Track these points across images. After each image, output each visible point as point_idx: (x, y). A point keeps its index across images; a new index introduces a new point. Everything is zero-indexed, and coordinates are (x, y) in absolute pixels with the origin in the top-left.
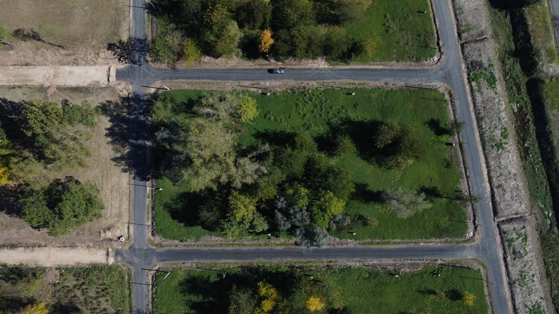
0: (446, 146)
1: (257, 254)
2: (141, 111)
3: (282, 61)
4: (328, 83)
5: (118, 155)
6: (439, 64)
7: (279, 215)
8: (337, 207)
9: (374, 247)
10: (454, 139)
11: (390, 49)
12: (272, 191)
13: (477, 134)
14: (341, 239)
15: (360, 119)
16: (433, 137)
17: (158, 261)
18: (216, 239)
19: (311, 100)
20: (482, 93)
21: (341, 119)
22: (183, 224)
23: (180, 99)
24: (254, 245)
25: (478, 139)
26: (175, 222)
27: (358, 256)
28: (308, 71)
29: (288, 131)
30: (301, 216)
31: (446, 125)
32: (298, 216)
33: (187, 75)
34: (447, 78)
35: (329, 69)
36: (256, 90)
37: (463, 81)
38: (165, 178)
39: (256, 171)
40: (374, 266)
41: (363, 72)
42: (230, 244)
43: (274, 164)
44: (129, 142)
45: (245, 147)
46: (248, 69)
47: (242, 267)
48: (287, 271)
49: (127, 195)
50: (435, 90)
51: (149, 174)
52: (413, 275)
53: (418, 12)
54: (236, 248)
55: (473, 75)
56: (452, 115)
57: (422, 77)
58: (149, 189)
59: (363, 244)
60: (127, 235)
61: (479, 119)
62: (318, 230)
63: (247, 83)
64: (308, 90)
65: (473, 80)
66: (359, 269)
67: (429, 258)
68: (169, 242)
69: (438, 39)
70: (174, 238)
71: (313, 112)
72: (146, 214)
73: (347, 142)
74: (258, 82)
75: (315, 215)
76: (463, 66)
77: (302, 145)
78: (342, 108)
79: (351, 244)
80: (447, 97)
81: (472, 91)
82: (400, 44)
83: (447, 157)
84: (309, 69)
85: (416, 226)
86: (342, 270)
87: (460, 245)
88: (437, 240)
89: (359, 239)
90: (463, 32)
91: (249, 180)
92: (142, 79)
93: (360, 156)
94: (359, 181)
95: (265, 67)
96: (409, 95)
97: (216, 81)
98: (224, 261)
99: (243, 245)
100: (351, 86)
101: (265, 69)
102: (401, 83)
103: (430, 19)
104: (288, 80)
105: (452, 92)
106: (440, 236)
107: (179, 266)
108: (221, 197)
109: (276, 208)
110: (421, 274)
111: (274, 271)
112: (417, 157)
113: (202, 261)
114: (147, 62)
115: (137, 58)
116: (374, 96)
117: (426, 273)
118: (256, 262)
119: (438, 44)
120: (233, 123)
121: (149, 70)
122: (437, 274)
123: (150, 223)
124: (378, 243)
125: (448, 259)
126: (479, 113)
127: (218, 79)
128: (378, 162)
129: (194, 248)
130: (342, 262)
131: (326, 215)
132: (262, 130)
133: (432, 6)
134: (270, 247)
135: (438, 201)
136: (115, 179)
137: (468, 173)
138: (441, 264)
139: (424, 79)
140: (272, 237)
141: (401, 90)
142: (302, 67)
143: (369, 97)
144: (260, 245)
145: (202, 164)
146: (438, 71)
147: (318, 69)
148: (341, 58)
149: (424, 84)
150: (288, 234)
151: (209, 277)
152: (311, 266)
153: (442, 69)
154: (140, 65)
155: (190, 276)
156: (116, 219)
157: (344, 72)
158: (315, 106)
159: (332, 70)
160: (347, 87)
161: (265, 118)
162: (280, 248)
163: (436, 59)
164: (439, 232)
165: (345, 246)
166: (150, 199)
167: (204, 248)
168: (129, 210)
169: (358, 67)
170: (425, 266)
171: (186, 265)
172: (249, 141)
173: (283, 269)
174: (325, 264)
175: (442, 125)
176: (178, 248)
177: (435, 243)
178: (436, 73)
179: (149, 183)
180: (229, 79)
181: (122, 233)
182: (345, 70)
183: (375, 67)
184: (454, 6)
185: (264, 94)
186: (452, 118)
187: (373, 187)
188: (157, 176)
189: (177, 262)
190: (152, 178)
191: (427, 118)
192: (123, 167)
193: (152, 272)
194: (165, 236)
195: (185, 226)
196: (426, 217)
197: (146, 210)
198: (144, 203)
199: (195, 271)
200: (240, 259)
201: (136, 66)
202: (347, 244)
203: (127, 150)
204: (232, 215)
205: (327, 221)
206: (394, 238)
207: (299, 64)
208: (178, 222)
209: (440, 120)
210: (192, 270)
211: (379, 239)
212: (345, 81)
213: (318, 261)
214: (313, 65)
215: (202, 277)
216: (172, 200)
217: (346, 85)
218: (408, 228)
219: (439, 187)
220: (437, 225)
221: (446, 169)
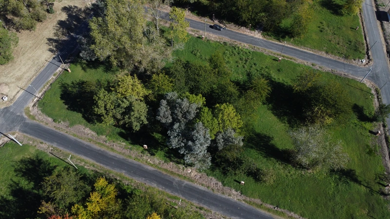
0: (369, 134)
4: (259, 49)
5: (55, 38)
6: (367, 66)
9: (262, 211)
10: (377, 127)
11: (321, 43)
14: (224, 185)
15: (281, 81)
16: (356, 120)
17: (20, 130)
18: (89, 132)
19: (238, 54)
22: (67, 106)
24: (123, 154)
26: (61, 102)
27: (239, 215)
28: (241, 36)
34: (374, 78)
35: (263, 40)
36: (194, 34)
38: (79, 66)
42: (99, 143)
44: (69, 34)
46: (194, 21)
47: (96, 172)
49: (39, 67)
50: (362, 84)
53: (351, 28)
54: (103, 149)
57: (350, 70)
58: (60, 69)
59: (250, 203)
60: (12, 97)
64: (238, 47)
68: (43, 117)
69: (368, 49)
70: (49, 115)
71: (237, 62)
72: (42, 86)
74: (198, 30)
78: (266, 67)
79: (234, 196)
80: (373, 92)
82: (332, 42)
83: (370, 144)
84: (246, 35)
89: (246, 195)
93: (271, 110)
95: (208, 23)
96: (334, 78)
98: (83, 157)
99: (112, 149)
101: (208, 25)
102: (327, 68)
103: (361, 35)
104: (224, 36)
105: (379, 90)
107: (35, 143)
111: (129, 191)
113: (61, 148)
116: (299, 69)
118: (115, 172)
119: (368, 54)
123: (40, 95)
124: (269, 210)
128: (289, 122)
129: (62, 132)
133: (364, 29)
134: (139, 163)
136: (39, 52)
139: (351, 72)
140: (146, 153)
141: (327, 73)
142: (240, 32)
143: (295, 68)
144: (130, 157)
146: (366, 70)
147: (252, 37)
148: (275, 36)
149: (351, 76)
150: (165, 156)
153: (370, 70)
155: (37, 157)
156: (13, 80)
158: (241, 59)
159: (265, 41)
161: (192, 53)
162: (150, 168)
163: (364, 61)
165: (226, 196)
166: (54, 77)
168: (31, 79)
171: (42, 145)
174: (194, 209)
175: (367, 113)
176: (47, 127)
178: (363, 71)
179: (63, 65)
181: (10, 93)
182: (277, 44)
184: (384, 34)
185: (199, 38)
187: (279, 143)
188: (73, 63)
189: (36, 138)
192: (51, 47)
193: (6, 139)
194: (43, 110)
195: (67, 109)
196: (338, 199)
197: (45, 84)
198: (48, 77)
199: (47, 155)
200: (101, 163)
202: (230, 195)
203: (65, 38)
206: (291, 210)
207: (237, 30)
208: (64, 103)
209: (365, 108)
210: (45, 153)
211: (272, 204)
212: (275, 51)
213: (187, 201)
214: (250, 34)
215: (49, 164)
216: (73, 83)
217: (275, 54)
218: (312, 205)
219: (358, 172)
220: (352, 215)
221: (367, 155)
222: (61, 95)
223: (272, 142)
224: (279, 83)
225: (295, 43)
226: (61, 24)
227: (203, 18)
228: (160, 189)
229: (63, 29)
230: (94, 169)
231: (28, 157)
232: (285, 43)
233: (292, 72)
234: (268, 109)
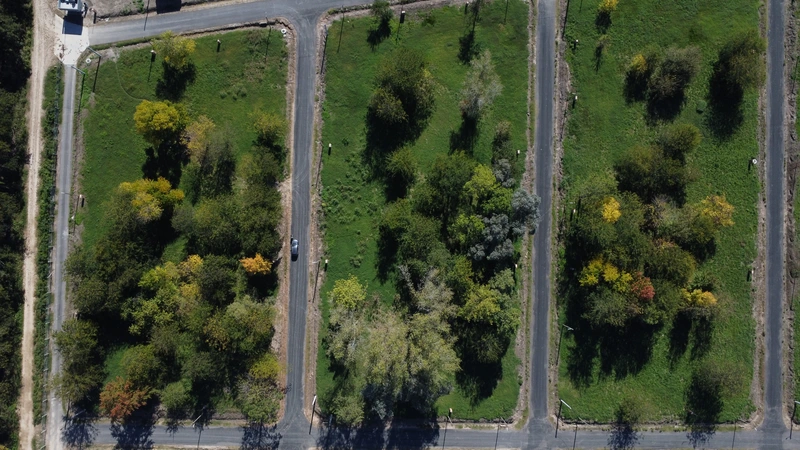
0: (405, 23)
1: (541, 284)
2: (343, 435)
3: (281, 241)
4: (314, 179)
6: (291, 26)
7: (495, 254)
8: (485, 176)
9: (536, 126)
11: (270, 93)
12: (461, 263)
14: (525, 170)
15: (364, 138)
16: (392, 39)
17: (546, 416)
18: (519, 337)
19: (337, 204)
21: (363, 163)
22: (498, 382)
23: (330, 383)
24: (528, 287)
26: (495, 392)
27: (547, 148)
28: (297, 207)
29: (377, 236)
30: (497, 226)
31: (376, 22)
32: (497, 229)
33: (296, 373)
34: (311, 16)
35: (294, 177)
36: (320, 279)
38: (436, 404)
39: (437, 284)
40: (562, 127)
41: (300, 130)
42: (527, 319)
43: (424, 259)
45: (398, 295)
46: (291, 288)
47: (558, 304)
48: (565, 244)
50: (328, 32)
51: (429, 426)
52: (575, 75)
53: (218, 50)
54: (532, 311)
56: (363, 11)
57: (308, 50)
58: (450, 427)
59: (532, 140)
62: (516, 204)
63: (310, 290)
64: (323, 207)
66: (565, 148)
67: (554, 53)
68: (521, 401)
70: (517, 394)
71: (352, 201)
72: (483, 431)
73: (396, 158)
74: (308, 275)
75: (497, 207)
77: (400, 220)
78: (348, 161)
79: (531, 157)
80: (337, 18)
82: (262, 78)
83: (419, 22)
84: (293, 204)
85: (511, 70)
86: (566, 171)
87: (538, 11)
88: (530, 40)
89: (525, 146)
91: (448, 294)
92: (300, 434)
93: (413, 140)
94: (447, 142)
95: (289, 265)
96: (333, 70)
97: (306, 332)
98: (548, 327)
99: (528, 301)
100: (319, 148)
101: (292, 265)
102: (317, 80)
103: (227, 35)
104: (308, 234)
105: (330, 10)
106: (525, 37)
107: (553, 387)
108: (464, 329)
109: (484, 258)
110: (575, 64)
111: (565, 262)
112: (422, 65)
113: (548, 357)
114: (275, 427)
115: (270, 441)
116: (333, 117)
117: (573, 59)
118: (552, 286)
119: (264, 25)
120: (364, 310)
121: (287, 424)
122: (575, 43)
123: (495, 426)
124: (532, 121)
125: (556, 28)
127: (304, 330)
128: (424, 117)
129: (530, 367)
130: (555, 170)
131: (496, 193)
132: (375, 272)
133: (211, 31)
134: (532, 265)
135: (478, 38)
138: (562, 37)
139: (312, 48)
140: (519, 263)
141: (326, 80)
142: (290, 214)
143: (335, 124)
144: (529, 279)
145: (426, 357)
146: (301, 27)
147: (294, 193)
148: (280, 161)
149: (319, 47)
150: (516, 241)
151: (569, 348)
152: (559, 211)
153: (299, 22)
154: (281, 437)
155: (567, 374)
157: (299, 157)
158: (345, 198)
159: (296, 173)
160: (319, 153)
161: (359, 267)
162: (534, 252)
163: (285, 30)
164: (519, 38)
165: (534, 165)
166: (464, 425)
167: (531, 353)
169: (292, 138)
170: (564, 59)
171: (552, 378)
172: (390, 290)
173: (562, 248)
174: (557, 192)
175: (376, 27)
176: (530, 389)
177: (534, 44)
178: (304, 31)
179: (442, 427)
180: (304, 315)
182: (296, 155)
183: (293, 114)
185: (326, 267)
186: (366, 11)
187: (456, 124)
188: (434, 416)
189: (548, 391)
190: (436, 422)
191: (365, 47)
193: (560, 423)
194: (513, 405)
195: (501, 379)
196: (499, 55)
197: (478, 430)
198: (467, 432)
199: (561, 366)
200: (547, 306)
201: (281, 442)
202: (532, 162)
204: (492, 316)
205: (504, 190)
206: (526, 99)
207: (286, 218)
208: (495, 388)
209: (368, 29)
210: (559, 370)
211: (526, 119)
212: (311, 155)
213: (552, 202)
214: (287, 198)
215: (568, 357)
216: (466, 396)
217: (316, 154)
218: (514, 79)
219: (460, 35)
220: (511, 40)
221: (435, 25)
222: (486, 397)
223: (457, 131)
224: (367, 140)
225: (287, 131)
227: (281, 276)
228: (550, 232)
230: (555, 309)
232: (289, 144)
234: (414, 145)
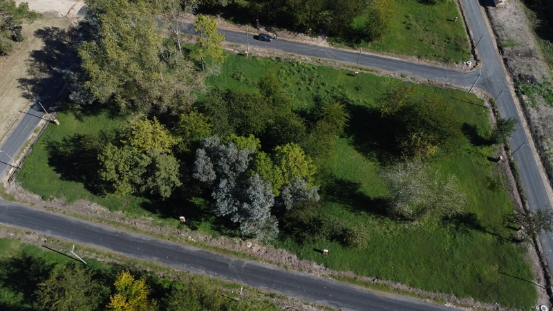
0: (488, 162)
4: (326, 62)
5: (30, 77)
6: (475, 70)
9: (358, 287)
10: (497, 151)
11: (410, 45)
13: (537, 157)
14: (301, 259)
15: (361, 103)
16: (469, 146)
18: (98, 208)
19: (299, 71)
20: (538, 109)
22: (59, 175)
24: (151, 233)
25: (539, 163)
26: (50, 170)
27: (326, 297)
28: (300, 46)
31: (487, 134)
34: (486, 84)
35: (330, 49)
36: (232, 50)
37: (508, 92)
38: (70, 114)
42: (114, 223)
44: (51, 69)
46: (230, 31)
47: (115, 264)
49: (11, 122)
50: (471, 95)
51: (53, 106)
53: (447, 20)
54: (121, 230)
55: (523, 88)
57: (452, 77)
58: (42, 122)
59: (339, 278)
61: (537, 139)
63: (224, 43)
64: (297, 62)
65: (523, 93)
68: (26, 195)
69: (473, 47)
70: (35, 191)
71: (298, 84)
72: (19, 150)
74: (238, 44)
76: (508, 78)
78: (339, 87)
79: (317, 272)
80: (487, 104)
81: (523, 104)
82: (424, 42)
83: (491, 175)
84: (305, 44)
88: (479, 304)
89: (333, 268)
90: (505, 46)
93: (353, 145)
95: (251, 33)
96: (433, 91)
98: (93, 246)
99: (135, 228)
101: (251, 35)
102: (422, 79)
103: (462, 28)
104: (275, 49)
105: (495, 101)
106: (483, 298)
107: (19, 235)
111: (166, 285)
113: (58, 237)
116: (385, 83)
119: (473, 53)
123: (17, 163)
124: (366, 284)
126: (536, 131)
128: (380, 159)
129: (57, 214)
132: (224, 89)
133: (464, 19)
134: (176, 243)
136: (8, 100)
137: (527, 205)
139: (454, 80)
140: (185, 227)
141: (423, 85)
142: (297, 41)
143: (378, 84)
144: (162, 236)
146: (474, 76)
147: (316, 46)
148: (347, 42)
149: (455, 86)
150: (213, 228)
153: (479, 75)
155: (24, 255)
157: (349, 55)
158: (303, 79)
159: (334, 50)
160: (350, 69)
161: (233, 77)
162: (193, 249)
163: (470, 64)
164: (481, 289)
165: (305, 274)
166: (36, 135)
167: (73, 218)
169: (367, 53)
174: (263, 298)
175: (481, 133)
176: (34, 208)
178: (470, 78)
179: (46, 116)
182: (350, 53)
184: (492, 24)
185: (241, 55)
188: (61, 110)
189: (19, 227)
192: (26, 91)
195: (61, 178)
196: (457, 256)
197: (22, 146)
198: (27, 136)
199: (39, 250)
200: (119, 250)
202: (310, 271)
203: (46, 76)
206: (396, 280)
207: (294, 38)
208: (54, 170)
209: (478, 127)
210: (35, 247)
211: (369, 275)
212: (349, 63)
213: (251, 287)
214: (311, 42)
215: (44, 262)
216: (65, 140)
217: (348, 67)
218: (424, 269)
219: (479, 216)
220: (478, 276)
221: (489, 191)
222: (49, 159)
223: (360, 190)
224: (359, 106)
225: (374, 49)
226: (36, 55)
227: (243, 27)
228: (211, 276)
229: (40, 63)
230: (111, 260)
231: (11, 256)
232: (361, 51)
233: (376, 90)
234: (349, 144)
